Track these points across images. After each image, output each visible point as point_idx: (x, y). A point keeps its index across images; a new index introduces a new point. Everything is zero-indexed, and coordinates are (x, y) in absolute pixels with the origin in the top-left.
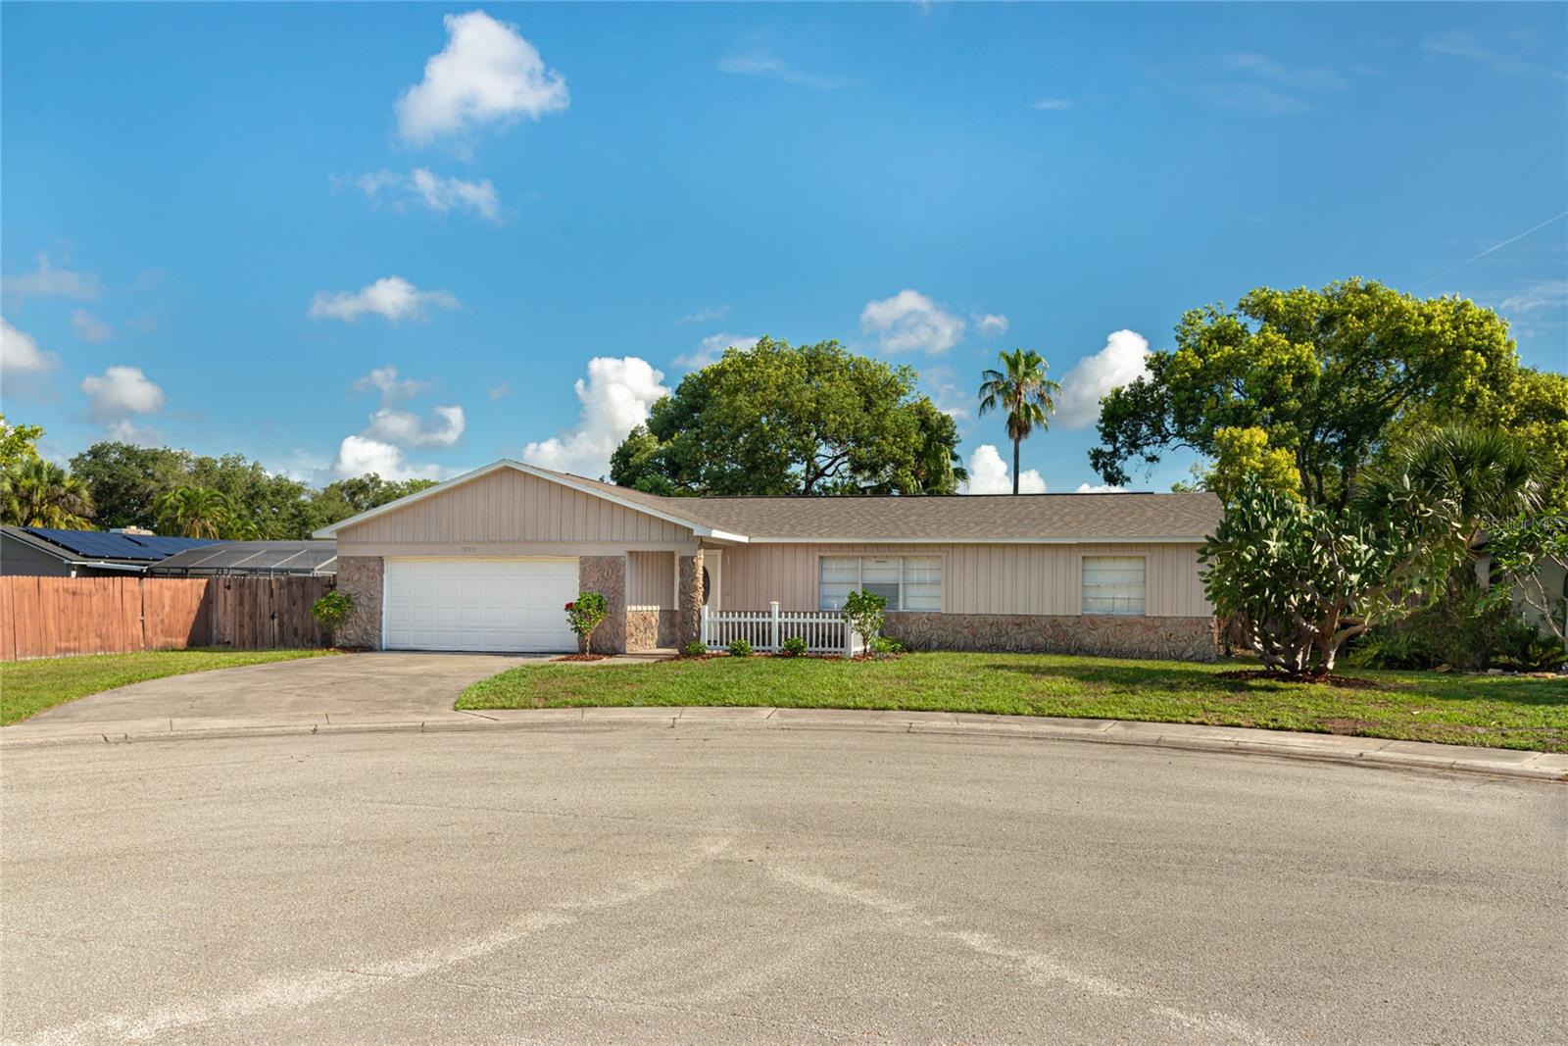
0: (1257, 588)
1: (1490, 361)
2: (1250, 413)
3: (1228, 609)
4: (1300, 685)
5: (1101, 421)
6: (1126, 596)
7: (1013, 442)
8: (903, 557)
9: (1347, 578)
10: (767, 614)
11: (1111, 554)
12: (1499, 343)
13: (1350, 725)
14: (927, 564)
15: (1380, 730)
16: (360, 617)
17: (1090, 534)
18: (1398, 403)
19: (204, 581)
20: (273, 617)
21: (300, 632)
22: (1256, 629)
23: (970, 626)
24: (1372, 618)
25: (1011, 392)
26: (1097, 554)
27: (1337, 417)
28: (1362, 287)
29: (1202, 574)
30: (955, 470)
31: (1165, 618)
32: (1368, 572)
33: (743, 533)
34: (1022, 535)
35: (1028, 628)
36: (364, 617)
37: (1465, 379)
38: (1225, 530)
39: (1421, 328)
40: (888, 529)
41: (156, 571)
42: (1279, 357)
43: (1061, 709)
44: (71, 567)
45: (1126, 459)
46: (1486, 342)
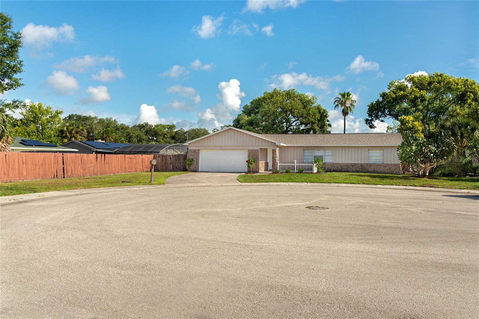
0: (410, 157)
1: (474, 96)
2: (409, 110)
3: (404, 162)
4: (420, 178)
5: (368, 111)
6: (379, 159)
7: (344, 117)
8: (324, 149)
9: (430, 155)
10: (293, 163)
11: (375, 149)
12: (477, 90)
13: (430, 185)
14: (330, 151)
15: (435, 186)
16: (194, 164)
17: (370, 144)
18: (450, 106)
19: (153, 155)
20: (171, 164)
21: (177, 167)
22: (410, 166)
23: (341, 166)
24: (436, 164)
25: (343, 104)
26: (372, 149)
27: (433, 110)
28: (439, 74)
29: (398, 154)
30: (328, 124)
31: (388, 164)
32: (435, 153)
33: (285, 143)
34: (354, 144)
35: (355, 166)
36: (195, 164)
37: (468, 100)
38: (403, 144)
39: (456, 87)
40: (320, 143)
41: (116, 152)
42: (417, 95)
43: (368, 183)
44: (93, 151)
45: (375, 121)
46: (473, 90)
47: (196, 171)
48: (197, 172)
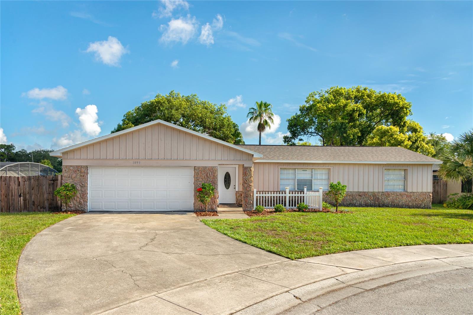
6: (398, 184)
8: (314, 169)
10: (284, 193)
11: (395, 168)
14: (323, 171)
16: (77, 196)
20: (20, 196)
21: (36, 203)
26: (390, 168)
35: (364, 197)
36: (79, 195)
47: (80, 211)
48: (83, 212)
